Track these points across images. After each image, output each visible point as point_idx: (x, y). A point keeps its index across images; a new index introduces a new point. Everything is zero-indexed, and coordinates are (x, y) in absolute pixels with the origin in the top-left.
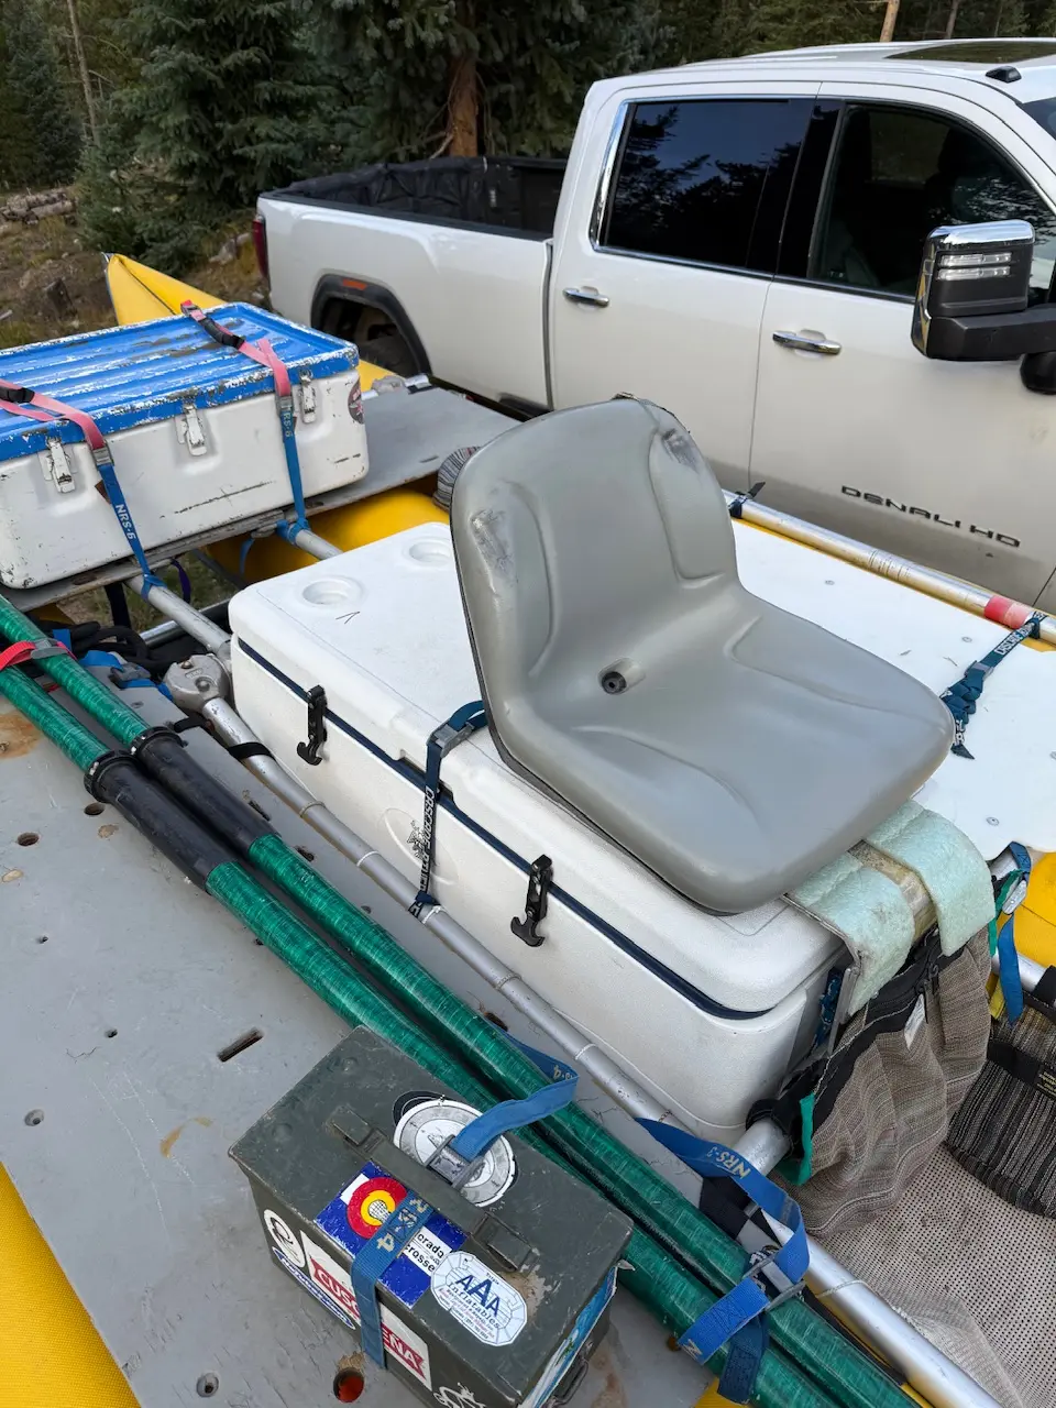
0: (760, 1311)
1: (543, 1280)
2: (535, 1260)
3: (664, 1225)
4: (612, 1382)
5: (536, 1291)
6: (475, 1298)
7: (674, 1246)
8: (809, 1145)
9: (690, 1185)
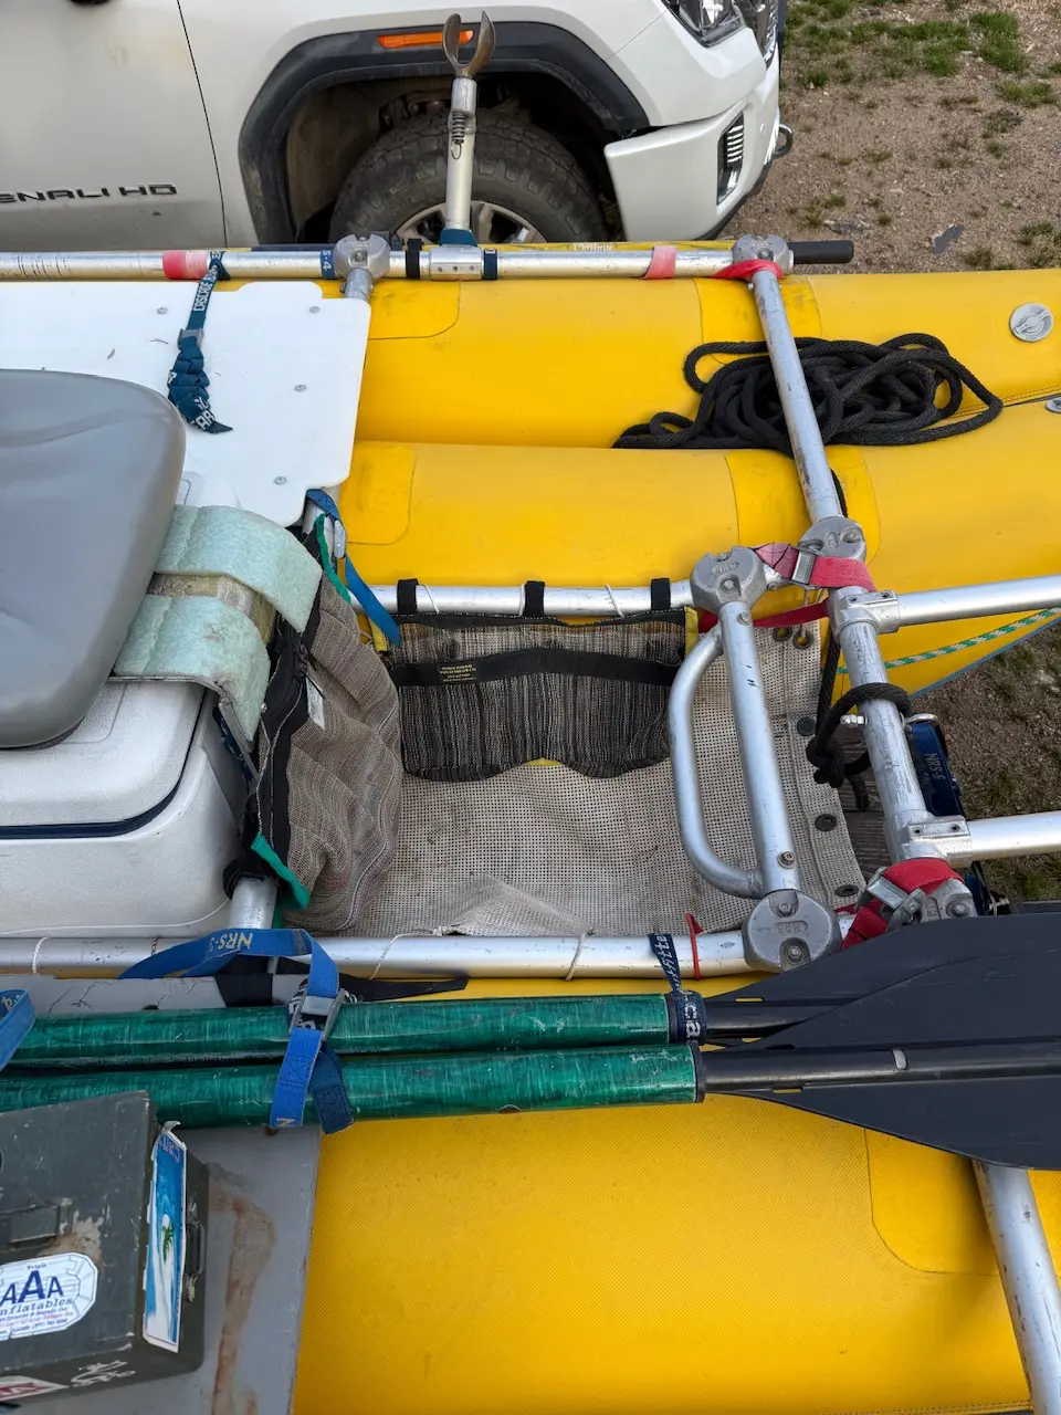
0: (320, 1044)
1: (90, 1219)
2: (70, 1210)
3: (198, 1048)
4: (239, 1209)
5: (89, 1236)
6: (32, 1299)
7: (220, 1057)
8: (287, 873)
9: (204, 993)
